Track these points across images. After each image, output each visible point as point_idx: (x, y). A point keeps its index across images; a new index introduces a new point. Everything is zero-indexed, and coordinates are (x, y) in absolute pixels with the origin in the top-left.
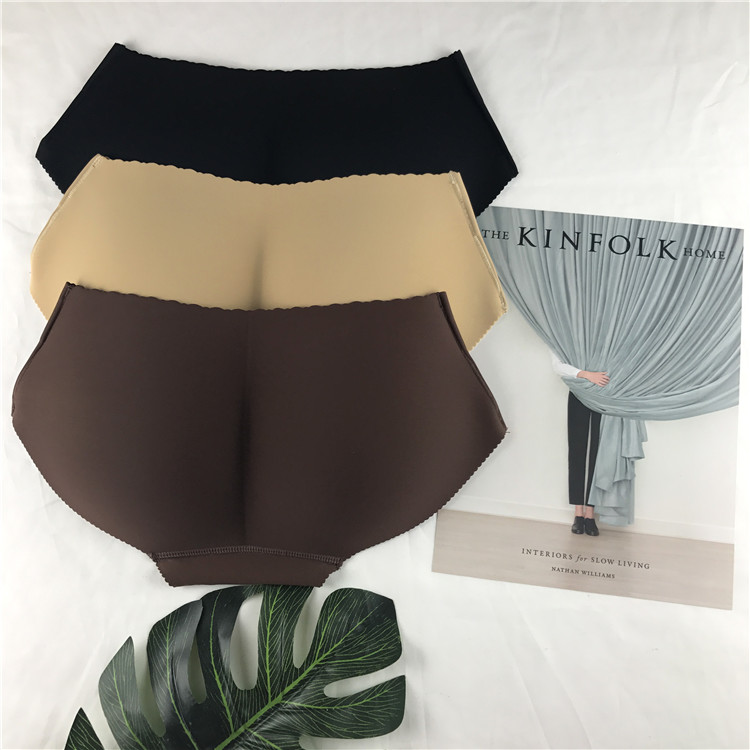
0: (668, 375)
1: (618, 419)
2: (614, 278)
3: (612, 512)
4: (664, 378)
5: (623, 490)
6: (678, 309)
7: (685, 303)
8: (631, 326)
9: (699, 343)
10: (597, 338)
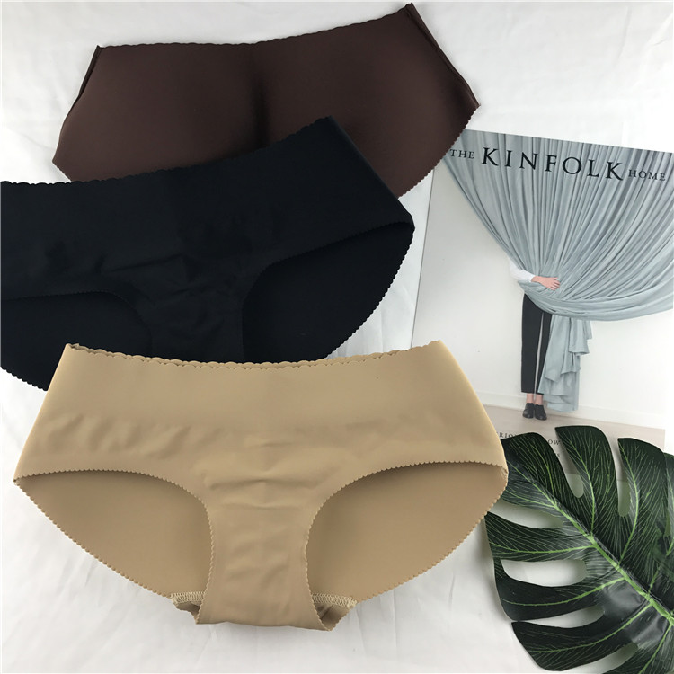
0: (611, 281)
1: (567, 319)
2: (566, 195)
3: (559, 400)
4: (608, 284)
5: (569, 382)
6: (622, 223)
7: (628, 219)
8: (581, 238)
9: (640, 254)
10: (550, 248)
